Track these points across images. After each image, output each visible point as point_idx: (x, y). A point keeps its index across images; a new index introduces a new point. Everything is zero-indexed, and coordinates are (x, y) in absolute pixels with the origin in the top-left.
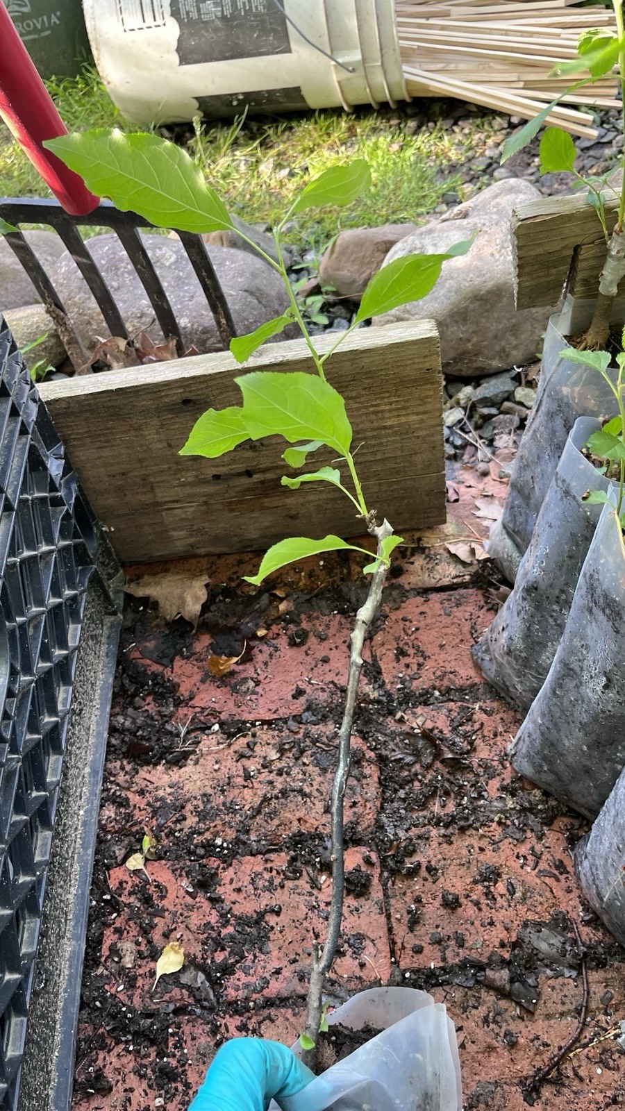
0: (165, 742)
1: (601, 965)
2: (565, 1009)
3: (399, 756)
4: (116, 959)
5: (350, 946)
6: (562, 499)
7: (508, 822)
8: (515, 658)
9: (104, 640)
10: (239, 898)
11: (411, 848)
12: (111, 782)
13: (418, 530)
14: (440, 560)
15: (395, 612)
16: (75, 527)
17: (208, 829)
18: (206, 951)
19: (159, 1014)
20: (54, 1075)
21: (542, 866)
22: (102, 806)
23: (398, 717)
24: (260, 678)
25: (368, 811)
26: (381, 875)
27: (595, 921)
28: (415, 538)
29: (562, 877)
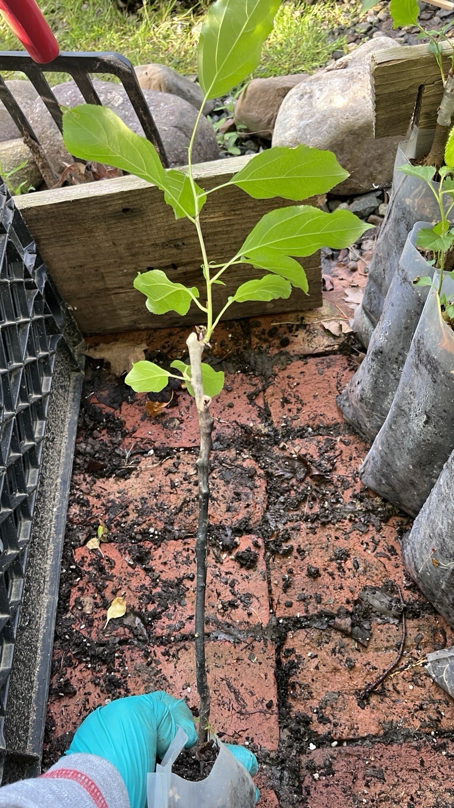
0: (115, 461)
1: (416, 616)
2: (389, 644)
3: (281, 473)
4: (80, 608)
5: (241, 602)
6: (401, 284)
7: (357, 520)
8: (366, 404)
9: (71, 389)
10: (166, 568)
11: (286, 536)
12: (77, 489)
13: (302, 311)
14: (317, 334)
15: (282, 372)
16: (45, 305)
17: (144, 522)
18: (142, 604)
19: (109, 644)
20: (36, 683)
21: (379, 549)
22: (69, 506)
23: (281, 446)
24: (183, 418)
25: (257, 510)
26: (265, 554)
27: (413, 587)
28: (300, 317)
29: (393, 558)
